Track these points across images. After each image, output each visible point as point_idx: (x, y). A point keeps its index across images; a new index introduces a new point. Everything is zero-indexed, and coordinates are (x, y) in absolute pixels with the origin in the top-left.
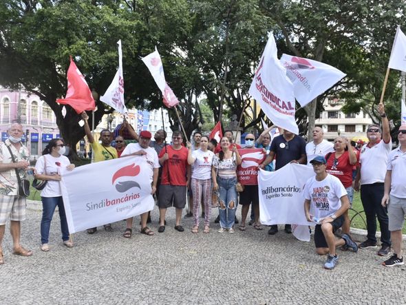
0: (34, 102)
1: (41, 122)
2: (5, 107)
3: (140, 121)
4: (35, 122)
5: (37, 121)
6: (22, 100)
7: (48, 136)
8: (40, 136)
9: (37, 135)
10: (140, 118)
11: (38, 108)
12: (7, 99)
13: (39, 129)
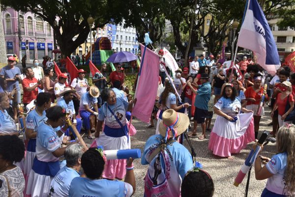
0: (29, 17)
1: (36, 33)
2: (7, 22)
3: (109, 32)
4: (31, 33)
5: (33, 33)
6: (20, 16)
7: (41, 45)
8: (36, 45)
9: (33, 43)
10: (110, 30)
11: (33, 22)
12: (9, 15)
13: (35, 39)
